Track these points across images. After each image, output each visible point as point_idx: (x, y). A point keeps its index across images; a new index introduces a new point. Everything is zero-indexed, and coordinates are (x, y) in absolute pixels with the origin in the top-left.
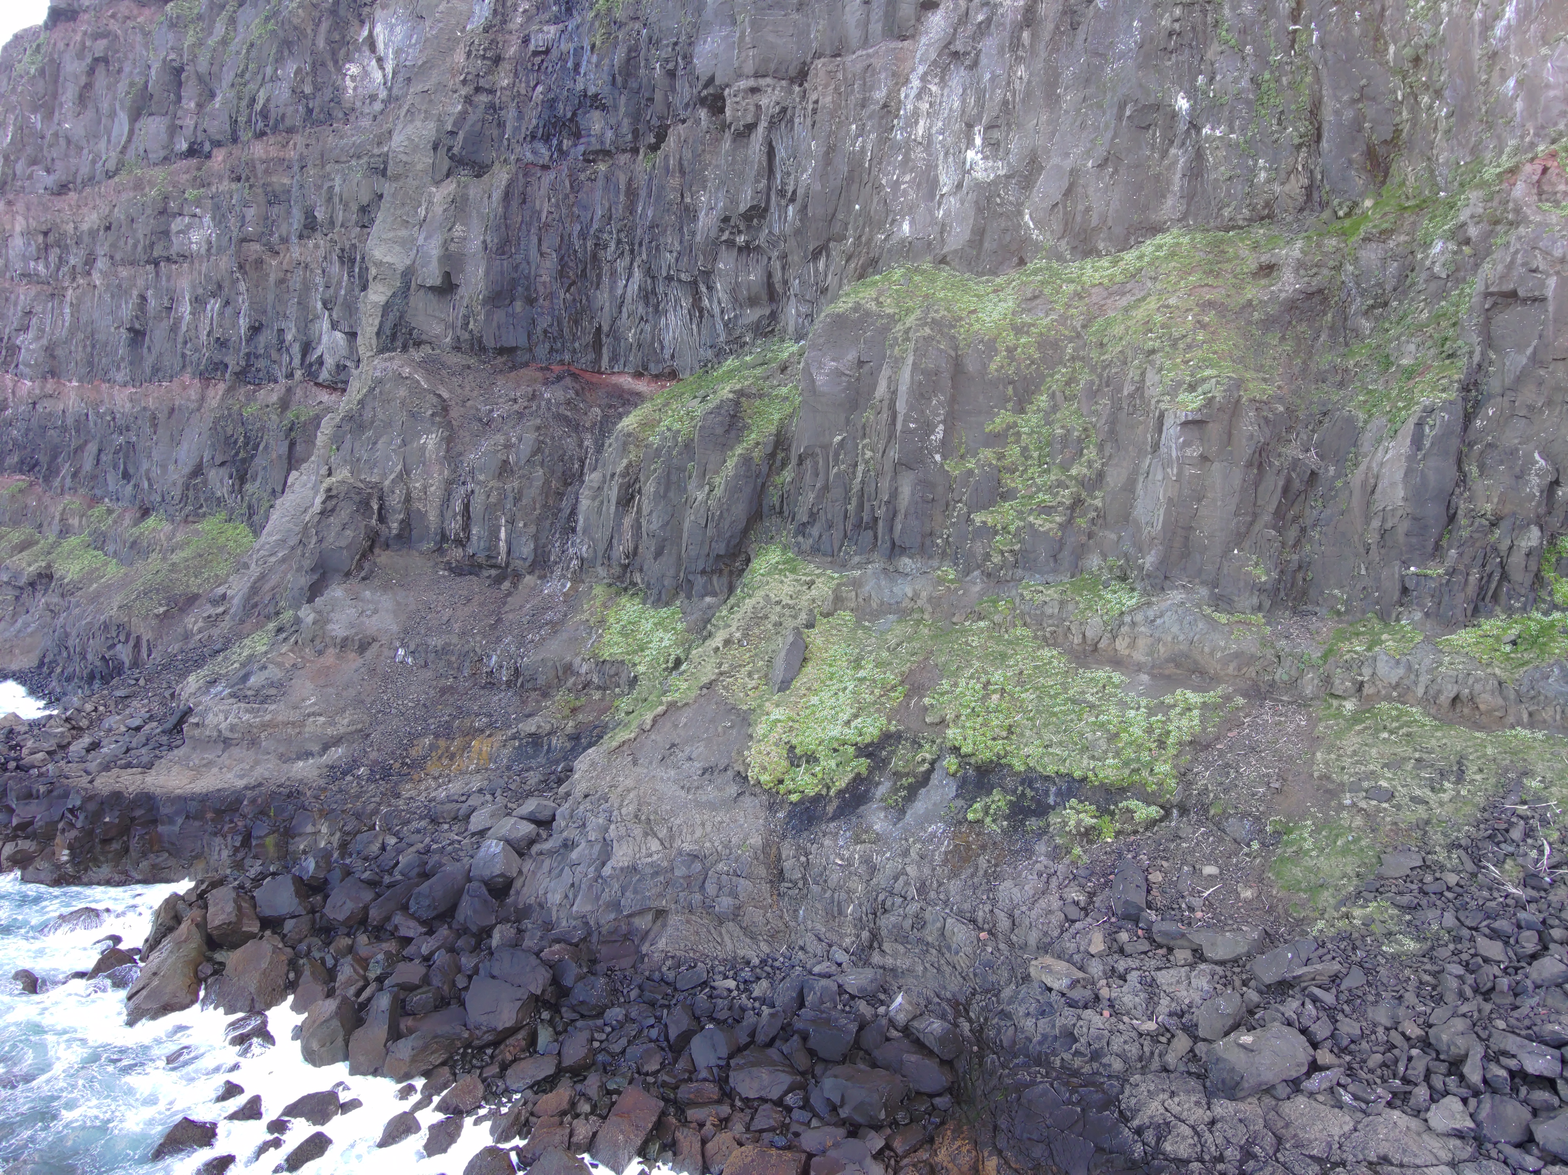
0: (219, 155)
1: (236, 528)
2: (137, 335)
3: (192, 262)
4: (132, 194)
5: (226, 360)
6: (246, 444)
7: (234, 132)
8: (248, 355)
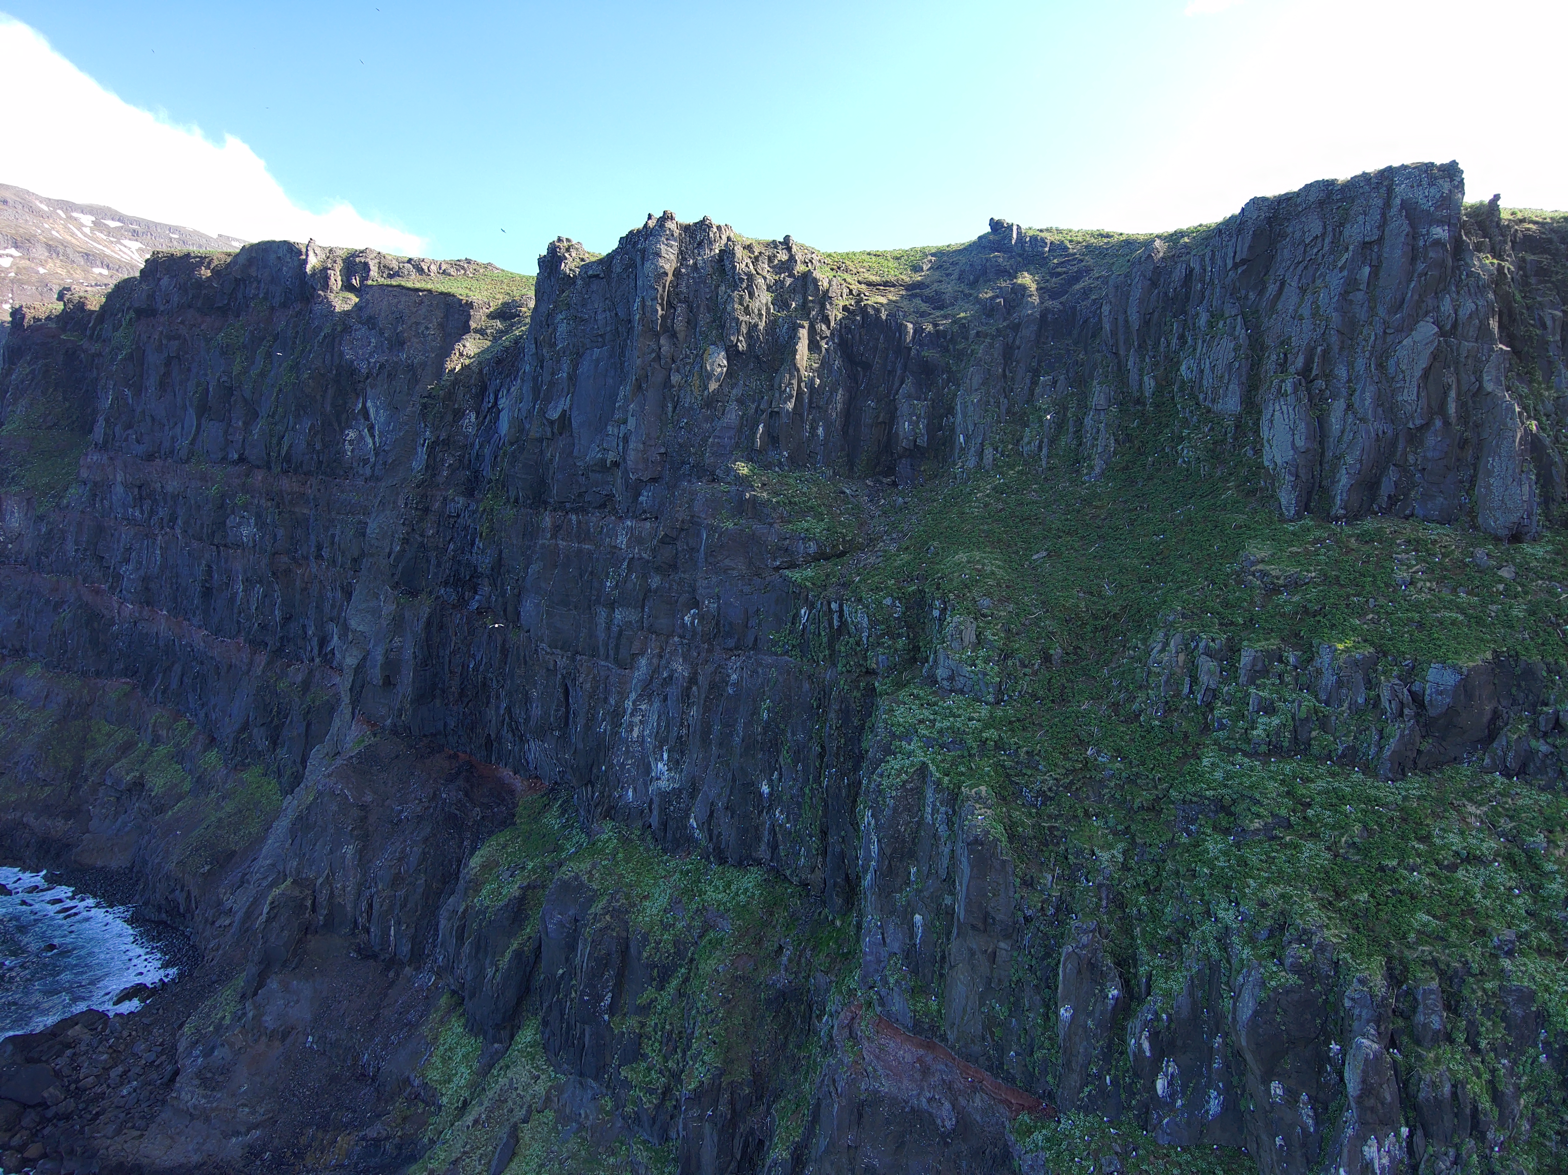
0: (259, 476)
1: (269, 783)
2: (207, 593)
3: (244, 549)
4: (199, 484)
5: (267, 639)
6: (279, 713)
7: (269, 462)
8: (282, 638)
